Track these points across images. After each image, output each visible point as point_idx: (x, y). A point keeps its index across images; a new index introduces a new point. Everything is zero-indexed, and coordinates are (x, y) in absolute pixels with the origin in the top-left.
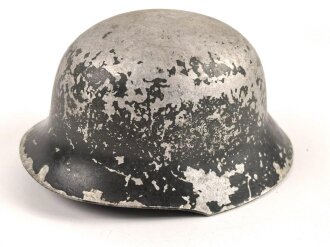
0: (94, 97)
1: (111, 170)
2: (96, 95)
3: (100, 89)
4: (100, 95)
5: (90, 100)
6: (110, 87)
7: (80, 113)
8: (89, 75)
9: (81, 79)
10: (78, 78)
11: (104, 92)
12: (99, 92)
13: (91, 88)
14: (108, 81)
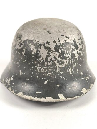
0: (71, 54)
1: (82, 79)
2: (71, 53)
3: (71, 50)
4: (72, 52)
5: (70, 56)
6: (74, 47)
7: (67, 64)
8: (64, 48)
9: (61, 51)
10: (60, 51)
11: (73, 50)
12: (71, 51)
13: (68, 51)
14: (72, 46)
